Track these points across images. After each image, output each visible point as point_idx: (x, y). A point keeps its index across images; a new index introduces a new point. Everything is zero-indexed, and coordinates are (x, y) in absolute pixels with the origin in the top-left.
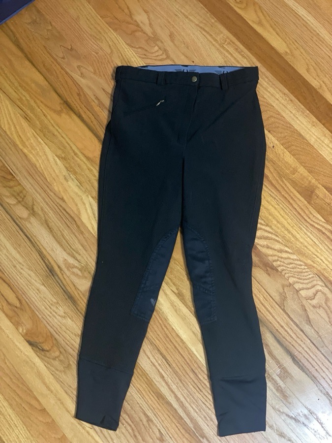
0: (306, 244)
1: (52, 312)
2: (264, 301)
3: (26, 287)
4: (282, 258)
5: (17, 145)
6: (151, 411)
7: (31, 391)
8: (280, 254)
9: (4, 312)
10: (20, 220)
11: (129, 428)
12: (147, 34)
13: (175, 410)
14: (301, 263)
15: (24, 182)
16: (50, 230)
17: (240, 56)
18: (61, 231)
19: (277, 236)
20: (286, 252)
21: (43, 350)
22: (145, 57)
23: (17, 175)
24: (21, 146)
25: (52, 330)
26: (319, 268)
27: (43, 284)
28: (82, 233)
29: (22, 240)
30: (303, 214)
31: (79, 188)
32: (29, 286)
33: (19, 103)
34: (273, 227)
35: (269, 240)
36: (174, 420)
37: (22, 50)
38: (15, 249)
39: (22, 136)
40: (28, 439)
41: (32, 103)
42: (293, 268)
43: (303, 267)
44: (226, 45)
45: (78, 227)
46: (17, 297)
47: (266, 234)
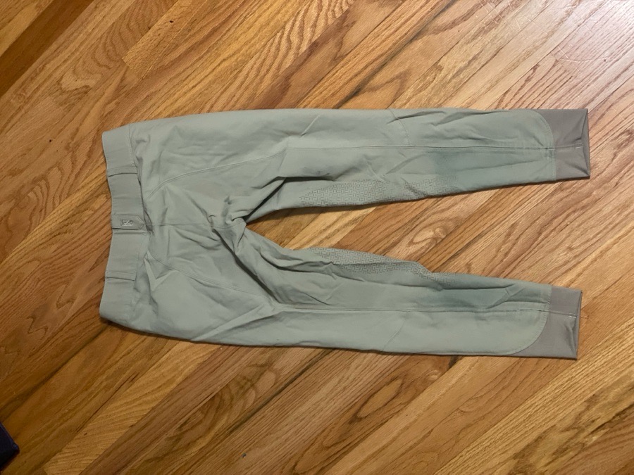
2: (391, 28)
3: (374, 371)
5: (171, 391)
8: (325, 8)
9: (409, 402)
10: (277, 384)
11: (572, 217)
12: (11, 209)
15: (225, 379)
17: (43, 73)
19: (298, 13)
22: (43, 211)
23: (215, 389)
29: (307, 379)
32: (372, 368)
33: (112, 390)
34: (285, 19)
35: (304, 24)
37: (35, 389)
38: (319, 389)
39: (159, 385)
40: (589, 362)
41: (111, 371)
44: (26, 93)
46: (388, 384)
47: (296, 28)
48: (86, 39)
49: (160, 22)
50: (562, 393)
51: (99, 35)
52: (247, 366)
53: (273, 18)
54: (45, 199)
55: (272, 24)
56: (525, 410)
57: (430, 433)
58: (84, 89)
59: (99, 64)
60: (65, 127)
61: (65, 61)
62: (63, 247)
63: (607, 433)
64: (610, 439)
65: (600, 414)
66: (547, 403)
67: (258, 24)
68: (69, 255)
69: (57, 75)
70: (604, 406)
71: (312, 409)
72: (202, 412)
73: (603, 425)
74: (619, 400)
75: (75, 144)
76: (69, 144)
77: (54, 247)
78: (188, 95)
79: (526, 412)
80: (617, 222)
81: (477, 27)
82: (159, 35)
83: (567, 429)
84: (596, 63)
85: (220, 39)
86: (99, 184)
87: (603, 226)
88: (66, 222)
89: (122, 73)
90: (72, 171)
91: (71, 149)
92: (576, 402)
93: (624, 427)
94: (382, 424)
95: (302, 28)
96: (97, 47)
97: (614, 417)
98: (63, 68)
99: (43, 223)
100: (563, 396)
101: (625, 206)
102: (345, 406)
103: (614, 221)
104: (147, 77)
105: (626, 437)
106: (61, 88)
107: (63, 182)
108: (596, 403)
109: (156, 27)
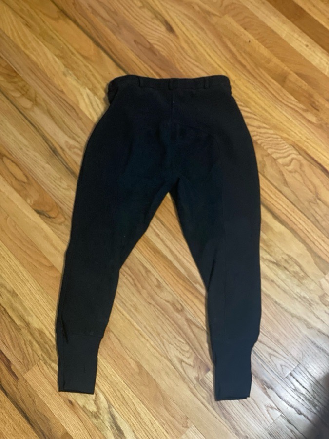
0: (281, 120)
1: (57, 186)
3: (32, 165)
4: (261, 133)
6: (148, 264)
7: (40, 251)
8: (259, 130)
9: (13, 186)
10: (24, 109)
11: (129, 278)
13: (170, 261)
14: (278, 137)
15: (27, 79)
16: (52, 117)
18: (62, 118)
20: (264, 128)
21: (50, 217)
24: (23, 48)
25: (57, 201)
26: (293, 140)
27: (48, 163)
28: (81, 119)
29: (27, 127)
30: (277, 96)
31: (77, 81)
32: (35, 165)
34: (253, 108)
36: (170, 270)
39: (24, 40)
41: (32, 12)
42: (270, 141)
43: (279, 140)
45: (77, 114)
46: (24, 174)
49: (250, 36)
50: (19, 276)
52: (35, 91)
55: (249, 100)
65: (5, 299)
66: (12, 268)
67: (248, 92)
70: (11, 302)
71: (8, 130)
72: (6, 66)
74: (14, 309)
78: (205, 53)
79: (7, 256)
82: (241, 35)
85: (239, 70)
89: (218, 14)
92: (13, 285)
97: (3, 307)
100: (17, 277)
104: (215, 29)
108: (12, 296)
109: (246, 32)
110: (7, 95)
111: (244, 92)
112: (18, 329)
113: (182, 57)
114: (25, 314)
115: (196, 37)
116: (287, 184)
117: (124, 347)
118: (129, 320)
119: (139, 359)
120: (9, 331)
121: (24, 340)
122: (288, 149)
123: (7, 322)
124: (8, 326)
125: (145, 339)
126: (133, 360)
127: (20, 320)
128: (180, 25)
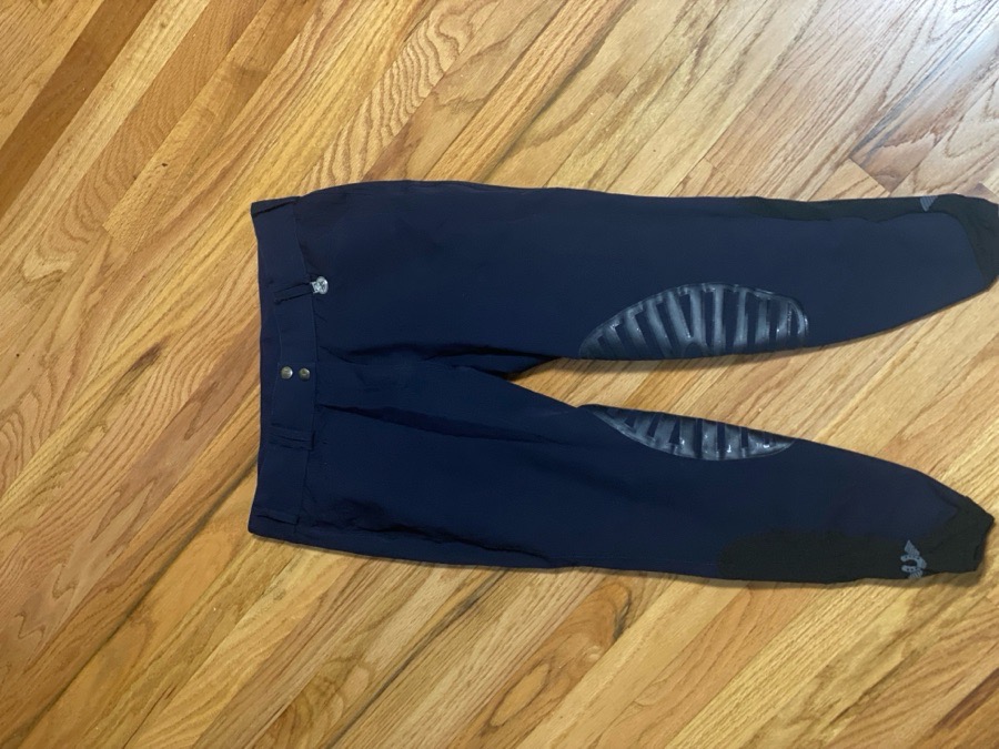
48: (50, 202)
49: (149, 167)
50: (780, 667)
51: (67, 196)
52: (327, 663)
53: (305, 145)
54: (20, 441)
55: (305, 153)
56: (730, 696)
57: (597, 741)
58: (55, 275)
59: (72, 238)
60: (36, 332)
61: (25, 237)
62: (53, 509)
63: (852, 723)
64: (860, 731)
65: (840, 694)
66: (761, 683)
67: (285, 156)
68: (62, 520)
69: (17, 258)
70: (846, 681)
71: (425, 718)
72: (272, 736)
73: (846, 710)
74: (865, 671)
75: (52, 356)
76: (44, 357)
77: (41, 509)
78: (200, 270)
79: (733, 698)
80: (829, 402)
81: (595, 128)
82: (150, 186)
83: (794, 721)
84: (772, 167)
85: (235, 183)
86: (91, 411)
87: (811, 410)
88: (52, 473)
89: (105, 247)
90: (52, 397)
91: (47, 363)
92: (803, 678)
93: (877, 712)
94: (527, 734)
95: (347, 155)
96: (66, 214)
97: (861, 698)
98: (23, 248)
99: (22, 475)
100: (783, 671)
101: (839, 377)
102: (473, 709)
103: (825, 401)
104: (140, 249)
105: (883, 727)
106: (23, 277)
107: (42, 415)
108: (831, 679)
109: (144, 174)
110: (341, 730)
111: (288, 167)
112: (913, 657)
113: (214, 324)
114: (876, 643)
115: (165, 293)
116: (500, 43)
117: (939, 398)
118: (870, 393)
119: (967, 358)
120: (919, 679)
121: (941, 639)
122: (416, 48)
123: (896, 687)
124: (907, 681)
125: (914, 348)
126: (968, 374)
127: (888, 655)
128: (138, 333)
